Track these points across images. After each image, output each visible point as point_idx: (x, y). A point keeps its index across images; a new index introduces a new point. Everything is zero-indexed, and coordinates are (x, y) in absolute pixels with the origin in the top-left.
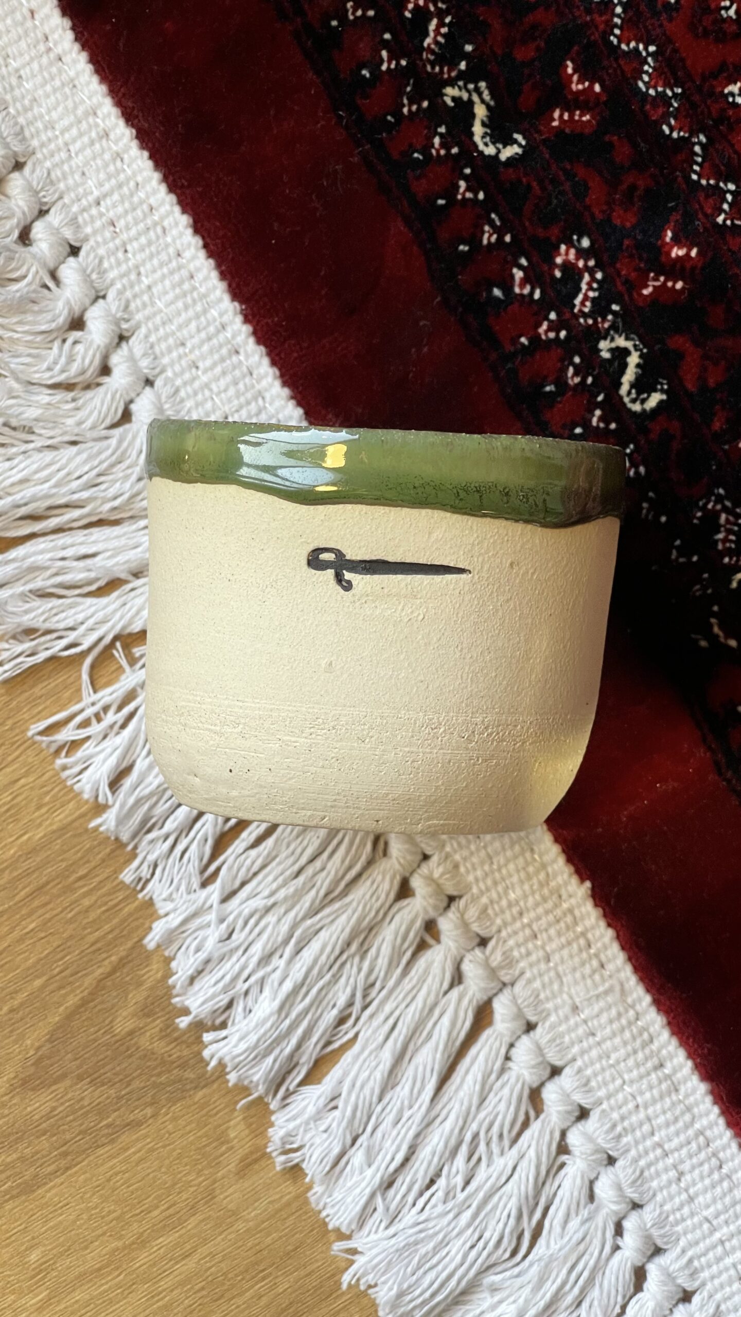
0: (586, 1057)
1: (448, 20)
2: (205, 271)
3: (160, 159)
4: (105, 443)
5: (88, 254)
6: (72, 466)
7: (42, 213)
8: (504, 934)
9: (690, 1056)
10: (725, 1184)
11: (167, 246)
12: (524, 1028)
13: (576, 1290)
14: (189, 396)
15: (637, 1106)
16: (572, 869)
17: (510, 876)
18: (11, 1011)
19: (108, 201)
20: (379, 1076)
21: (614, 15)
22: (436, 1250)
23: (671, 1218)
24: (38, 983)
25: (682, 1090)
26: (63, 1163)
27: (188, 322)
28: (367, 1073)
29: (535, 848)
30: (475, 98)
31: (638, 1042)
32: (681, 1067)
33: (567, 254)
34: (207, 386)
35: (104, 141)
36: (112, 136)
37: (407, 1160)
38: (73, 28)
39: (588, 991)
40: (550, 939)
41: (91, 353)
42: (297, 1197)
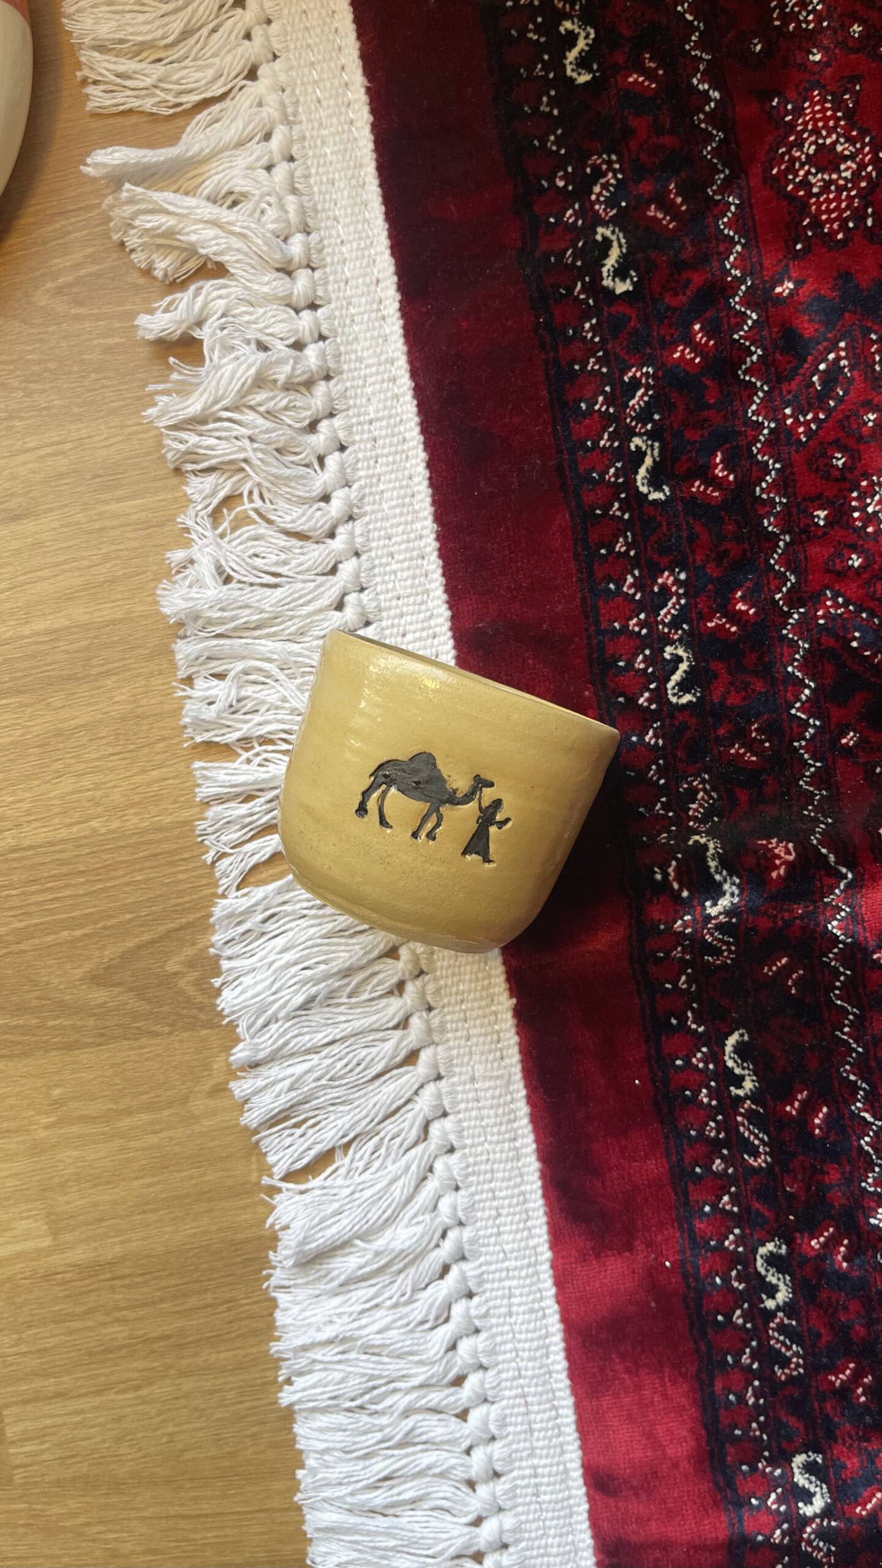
0: (467, 1114)
1: (650, 393)
2: (423, 495)
3: (423, 409)
5: (350, 454)
7: (331, 415)
8: (446, 1010)
10: (525, 1233)
11: (405, 468)
12: (435, 1076)
13: (401, 1265)
14: (380, 574)
15: (488, 1160)
16: (508, 986)
17: (465, 974)
18: (104, 928)
19: (378, 424)
21: (761, 433)
23: (481, 1241)
24: (129, 916)
25: (522, 1160)
26: (98, 1040)
27: (398, 525)
29: (489, 963)
30: (649, 452)
31: (506, 1118)
32: (527, 1146)
33: (668, 578)
34: (395, 572)
36: (398, 382)
38: (400, 302)
39: (486, 1070)
40: (475, 1026)
41: (325, 519)
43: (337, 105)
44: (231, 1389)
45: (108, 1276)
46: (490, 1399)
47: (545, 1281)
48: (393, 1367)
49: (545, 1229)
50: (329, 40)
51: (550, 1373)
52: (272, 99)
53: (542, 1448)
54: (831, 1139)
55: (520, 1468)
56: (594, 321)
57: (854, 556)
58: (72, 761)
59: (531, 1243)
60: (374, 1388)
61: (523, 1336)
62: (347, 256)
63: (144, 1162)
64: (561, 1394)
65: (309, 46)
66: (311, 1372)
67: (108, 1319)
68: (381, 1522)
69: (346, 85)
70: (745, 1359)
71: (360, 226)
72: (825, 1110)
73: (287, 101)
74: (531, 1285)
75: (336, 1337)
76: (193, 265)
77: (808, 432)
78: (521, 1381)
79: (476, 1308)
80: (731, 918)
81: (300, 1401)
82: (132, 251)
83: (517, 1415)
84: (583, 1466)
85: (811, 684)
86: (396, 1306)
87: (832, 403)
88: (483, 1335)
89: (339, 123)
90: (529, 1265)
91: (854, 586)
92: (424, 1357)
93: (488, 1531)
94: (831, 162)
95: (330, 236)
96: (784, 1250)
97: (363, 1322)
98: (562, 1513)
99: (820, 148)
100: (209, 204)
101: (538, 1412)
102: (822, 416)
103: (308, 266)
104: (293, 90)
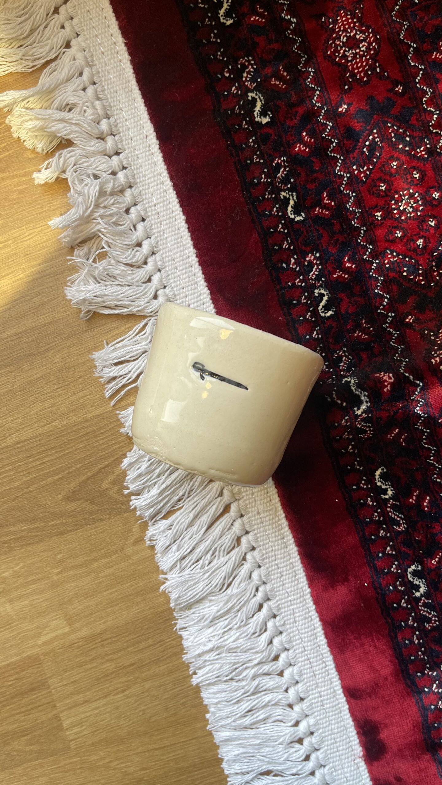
0: (258, 530)
1: (287, 169)
2: (187, 236)
3: (180, 195)
4: (140, 288)
6: (127, 293)
7: (135, 205)
9: (294, 537)
10: (296, 582)
11: (176, 225)
12: (240, 515)
13: (238, 607)
14: (172, 278)
15: (272, 550)
18: (68, 473)
19: (159, 206)
20: (187, 521)
21: (343, 180)
22: (194, 584)
23: (275, 590)
24: (79, 465)
25: (289, 548)
26: (75, 528)
27: (177, 253)
28: (183, 520)
30: (291, 198)
31: (277, 529)
32: (290, 540)
33: (311, 257)
34: (179, 276)
35: (162, 185)
36: (165, 184)
37: (191, 551)
38: (159, 145)
39: (264, 508)
41: (142, 255)
42: (151, 556)
43: (112, 54)
44: (169, 683)
45: (100, 640)
46: (292, 664)
47: (310, 603)
48: (244, 657)
49: (305, 578)
50: (102, 23)
51: (319, 646)
52: (79, 56)
53: (322, 682)
54: (434, 511)
55: (313, 694)
56: (254, 138)
57: (398, 232)
58: (39, 395)
59: (300, 586)
60: (236, 669)
61: (303, 631)
62: (130, 126)
63: (107, 582)
64: (326, 655)
65: (93, 27)
66: (205, 666)
67: (104, 661)
68: (251, 732)
69: (115, 43)
70: (410, 622)
71: (133, 111)
72: (428, 498)
73: (87, 55)
74: (303, 606)
75: (214, 647)
76: (55, 143)
77: (366, 176)
78: (306, 653)
79: (279, 622)
80: (368, 414)
81: (202, 682)
82: (24, 141)
83: (307, 669)
84: (343, 687)
85: (388, 296)
86: (239, 627)
87: (375, 160)
88: (284, 634)
89: (115, 62)
90: (300, 597)
91: (400, 246)
92: (258, 649)
93: (303, 726)
94: (355, 44)
95: (120, 118)
96: (420, 568)
97: (226, 638)
98: (336, 712)
99: (349, 38)
100: (58, 111)
101: (317, 666)
102: (371, 167)
103: (112, 134)
104: (89, 50)
